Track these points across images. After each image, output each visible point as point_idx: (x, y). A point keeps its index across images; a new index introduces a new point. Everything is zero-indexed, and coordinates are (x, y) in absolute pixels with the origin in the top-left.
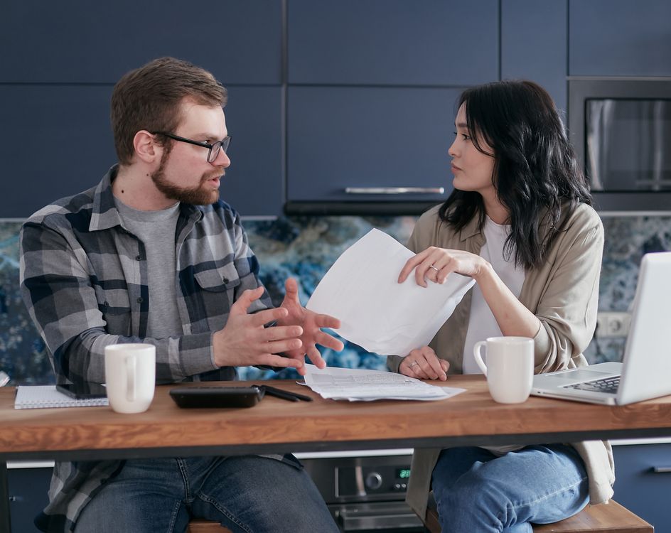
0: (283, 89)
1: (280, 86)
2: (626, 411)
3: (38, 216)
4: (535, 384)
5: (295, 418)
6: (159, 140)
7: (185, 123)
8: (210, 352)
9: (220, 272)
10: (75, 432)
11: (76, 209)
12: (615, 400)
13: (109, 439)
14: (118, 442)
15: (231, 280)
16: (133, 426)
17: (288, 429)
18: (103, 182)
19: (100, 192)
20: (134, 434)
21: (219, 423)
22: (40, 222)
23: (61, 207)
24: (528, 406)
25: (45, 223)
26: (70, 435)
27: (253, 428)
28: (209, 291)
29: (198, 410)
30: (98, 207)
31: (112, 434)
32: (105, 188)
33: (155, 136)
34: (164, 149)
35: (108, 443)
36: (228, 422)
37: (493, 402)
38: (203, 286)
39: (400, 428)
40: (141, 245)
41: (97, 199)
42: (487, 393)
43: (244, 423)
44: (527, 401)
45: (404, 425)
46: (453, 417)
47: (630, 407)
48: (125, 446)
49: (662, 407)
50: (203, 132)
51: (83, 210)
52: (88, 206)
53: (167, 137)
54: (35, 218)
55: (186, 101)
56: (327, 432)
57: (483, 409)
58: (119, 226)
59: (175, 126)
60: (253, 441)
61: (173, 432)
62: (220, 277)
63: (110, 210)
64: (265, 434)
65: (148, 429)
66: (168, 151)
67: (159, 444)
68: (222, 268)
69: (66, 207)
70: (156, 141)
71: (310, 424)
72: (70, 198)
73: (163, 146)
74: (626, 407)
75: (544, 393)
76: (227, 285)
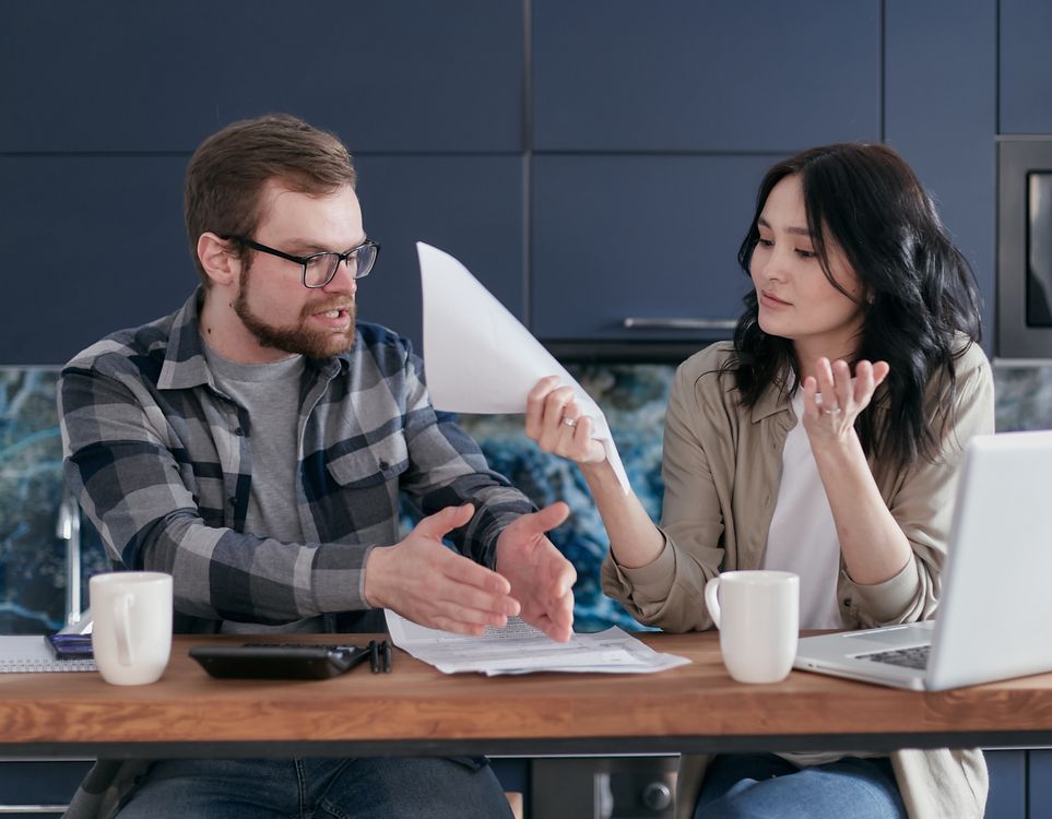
0: (526, 160)
1: (520, 154)
2: (951, 701)
3: (85, 357)
4: (800, 652)
5: (384, 700)
6: (233, 249)
7: (268, 221)
8: (358, 579)
9: (374, 452)
10: (28, 713)
11: (146, 349)
12: (924, 682)
13: (82, 727)
14: (96, 732)
15: (392, 463)
16: (121, 706)
17: (373, 717)
18: (186, 309)
19: (180, 326)
20: (121, 720)
21: (258, 705)
22: (89, 367)
23: (122, 346)
24: (790, 689)
25: (97, 367)
26: (19, 718)
27: (315, 715)
28: (353, 487)
29: (238, 682)
30: (176, 351)
31: (86, 719)
32: (188, 321)
33: (225, 242)
34: (242, 264)
35: (80, 733)
36: (274, 704)
37: (729, 680)
38: (342, 481)
39: (559, 720)
40: (243, 413)
41: (175, 337)
42: (721, 665)
43: (299, 706)
44: (788, 679)
45: (567, 716)
46: (650, 705)
47: (957, 694)
48: (107, 739)
49: (1012, 694)
50: (297, 237)
51: (153, 351)
52: (161, 345)
53: (244, 244)
54: (80, 361)
55: (272, 185)
56: (437, 724)
57: (701, 692)
58: (207, 384)
59: (254, 226)
60: (314, 736)
61: (185, 717)
62: (374, 460)
63: (193, 358)
64: (335, 724)
65: (143, 712)
66: (246, 265)
67: (161, 737)
68: (378, 444)
69: (131, 346)
70: (227, 250)
71: (409, 710)
72: (134, 331)
73: (239, 258)
74: (949, 693)
75: (818, 667)
76: (385, 474)
